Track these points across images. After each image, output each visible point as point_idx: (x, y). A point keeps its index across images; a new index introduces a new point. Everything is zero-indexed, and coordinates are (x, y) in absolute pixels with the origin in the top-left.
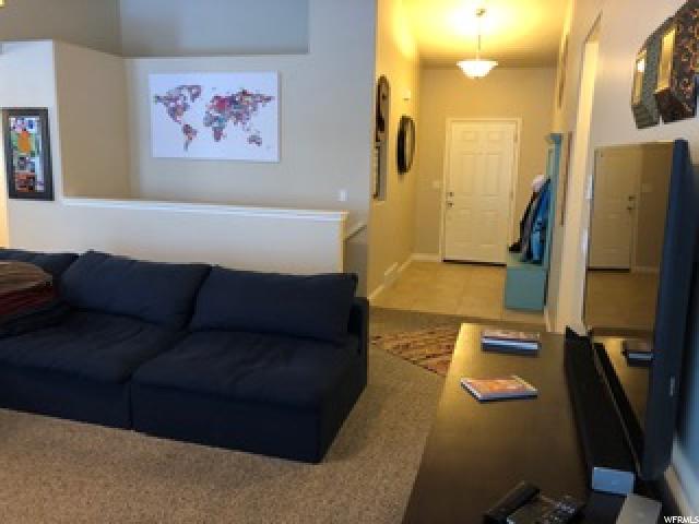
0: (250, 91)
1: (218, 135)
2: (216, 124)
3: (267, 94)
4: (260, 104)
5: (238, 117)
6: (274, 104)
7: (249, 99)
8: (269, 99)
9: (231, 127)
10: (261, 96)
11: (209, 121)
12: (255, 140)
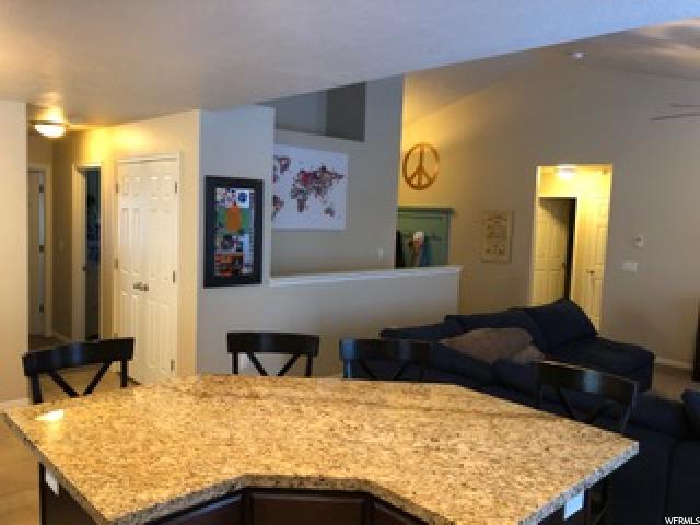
0: (329, 168)
1: (301, 207)
2: (300, 197)
3: (340, 172)
4: (335, 181)
5: (318, 191)
6: (343, 182)
7: (327, 176)
8: (341, 177)
9: (313, 200)
10: (336, 174)
11: (295, 193)
12: (329, 211)
